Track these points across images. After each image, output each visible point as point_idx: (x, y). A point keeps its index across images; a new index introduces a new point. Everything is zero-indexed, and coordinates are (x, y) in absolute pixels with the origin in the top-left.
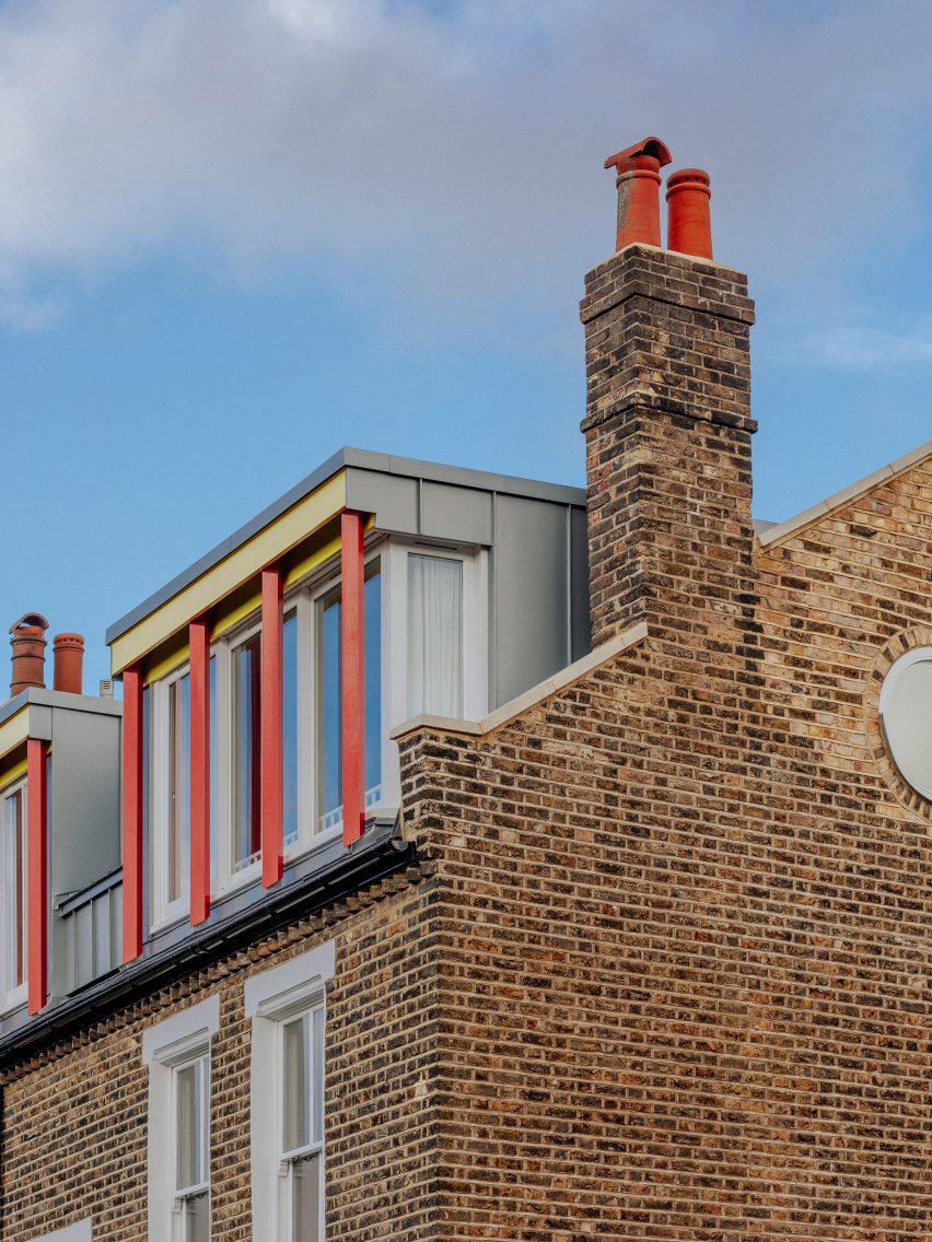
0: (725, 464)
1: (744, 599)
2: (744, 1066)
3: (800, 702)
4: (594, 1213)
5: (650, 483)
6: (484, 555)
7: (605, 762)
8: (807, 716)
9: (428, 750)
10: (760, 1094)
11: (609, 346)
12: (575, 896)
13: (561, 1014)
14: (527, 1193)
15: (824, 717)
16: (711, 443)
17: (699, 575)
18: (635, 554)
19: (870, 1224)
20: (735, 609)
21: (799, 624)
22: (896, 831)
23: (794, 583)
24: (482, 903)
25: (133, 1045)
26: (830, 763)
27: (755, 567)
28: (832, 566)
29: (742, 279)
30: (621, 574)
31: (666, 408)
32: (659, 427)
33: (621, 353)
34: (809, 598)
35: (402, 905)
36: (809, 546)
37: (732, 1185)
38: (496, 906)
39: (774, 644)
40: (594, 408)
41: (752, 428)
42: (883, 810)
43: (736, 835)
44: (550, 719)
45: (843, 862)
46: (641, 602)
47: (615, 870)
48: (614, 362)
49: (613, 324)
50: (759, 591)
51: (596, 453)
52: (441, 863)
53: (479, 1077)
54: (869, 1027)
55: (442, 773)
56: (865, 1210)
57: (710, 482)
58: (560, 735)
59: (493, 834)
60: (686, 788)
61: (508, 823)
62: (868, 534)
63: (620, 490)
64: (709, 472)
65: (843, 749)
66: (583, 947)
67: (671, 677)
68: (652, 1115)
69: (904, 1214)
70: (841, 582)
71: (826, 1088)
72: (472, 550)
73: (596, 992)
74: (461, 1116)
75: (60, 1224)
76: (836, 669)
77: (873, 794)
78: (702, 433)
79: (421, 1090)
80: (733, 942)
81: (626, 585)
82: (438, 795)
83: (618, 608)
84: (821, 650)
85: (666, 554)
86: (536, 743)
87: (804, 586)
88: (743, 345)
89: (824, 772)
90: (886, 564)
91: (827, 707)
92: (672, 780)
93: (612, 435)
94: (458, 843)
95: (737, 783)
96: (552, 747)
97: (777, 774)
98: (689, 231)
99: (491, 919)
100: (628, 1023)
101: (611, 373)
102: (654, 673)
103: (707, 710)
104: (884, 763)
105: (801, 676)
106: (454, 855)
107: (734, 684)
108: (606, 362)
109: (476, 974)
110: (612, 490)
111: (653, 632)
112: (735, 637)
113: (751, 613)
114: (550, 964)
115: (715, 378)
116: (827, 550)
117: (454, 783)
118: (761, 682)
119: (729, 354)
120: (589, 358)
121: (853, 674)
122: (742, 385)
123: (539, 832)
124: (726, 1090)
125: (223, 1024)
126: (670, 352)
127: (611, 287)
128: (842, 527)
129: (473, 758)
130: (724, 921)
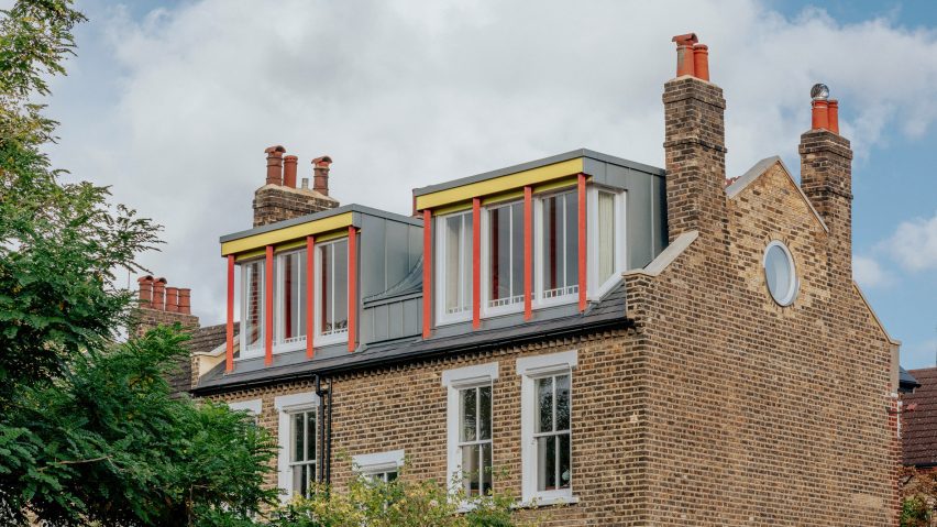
0: (718, 166)
1: (725, 221)
2: (727, 411)
3: (741, 263)
4: (687, 471)
5: (696, 174)
6: (625, 193)
7: (687, 287)
8: (743, 269)
9: (640, 283)
10: (732, 423)
11: (677, 116)
12: (681, 342)
13: (678, 390)
14: (670, 463)
15: (748, 269)
16: (714, 158)
17: (711, 211)
18: (692, 202)
19: (763, 478)
20: (722, 224)
21: (740, 231)
22: (769, 316)
23: (738, 214)
24: (656, 345)
25: (434, 376)
26: (750, 288)
27: (727, 207)
28: (748, 207)
29: (721, 91)
30: (684, 209)
31: (702, 144)
32: (698, 151)
33: (683, 120)
34: (743, 220)
35: (621, 342)
36: (743, 199)
37: (725, 460)
38: (660, 346)
39: (733, 239)
40: (669, 139)
41: (725, 151)
42: (766, 307)
43: (724, 317)
44: (673, 270)
45: (754, 328)
46: (695, 222)
47: (692, 331)
48: (680, 122)
49: (680, 107)
50: (728, 218)
51: (671, 158)
52: (646, 328)
53: (656, 415)
54: (762, 397)
55: (644, 292)
56: (761, 472)
57: (714, 173)
58: (675, 277)
59: (658, 317)
60: (710, 298)
61: (663, 313)
62: (758, 194)
63: (684, 175)
64: (713, 169)
65: (754, 283)
66: (683, 363)
67: (705, 253)
68: (702, 431)
69: (773, 474)
70: (751, 214)
71: (750, 421)
72: (620, 191)
73: (687, 381)
74: (651, 431)
75: (380, 450)
76: (751, 250)
77: (762, 301)
78: (711, 153)
79: (634, 419)
80: (724, 361)
81: (687, 214)
82: (643, 301)
83: (683, 222)
84: (747, 241)
85: (702, 203)
86: (669, 280)
87: (741, 216)
88: (722, 118)
89: (748, 292)
90: (764, 206)
91: (749, 265)
92: (707, 295)
93: (679, 151)
94: (650, 320)
95: (724, 296)
96: (674, 282)
97: (735, 294)
98: (701, 70)
99: (659, 351)
100: (696, 394)
101: (679, 126)
102: (700, 251)
103: (715, 266)
104: (765, 287)
105: (741, 252)
106: (649, 325)
107: (722, 255)
108: (676, 121)
109: (655, 373)
110: (680, 174)
111: (700, 235)
112: (721, 236)
113: (726, 227)
114: (674, 369)
115: (714, 131)
116: (747, 201)
117: (647, 296)
118: (729, 255)
119: (718, 122)
120: (667, 118)
121: (755, 251)
122: (722, 134)
123: (671, 316)
124: (723, 422)
125: (501, 375)
126: (702, 121)
127: (680, 92)
128: (751, 191)
129: (653, 286)
130: (722, 353)
